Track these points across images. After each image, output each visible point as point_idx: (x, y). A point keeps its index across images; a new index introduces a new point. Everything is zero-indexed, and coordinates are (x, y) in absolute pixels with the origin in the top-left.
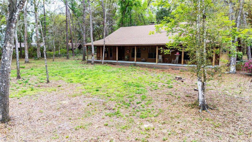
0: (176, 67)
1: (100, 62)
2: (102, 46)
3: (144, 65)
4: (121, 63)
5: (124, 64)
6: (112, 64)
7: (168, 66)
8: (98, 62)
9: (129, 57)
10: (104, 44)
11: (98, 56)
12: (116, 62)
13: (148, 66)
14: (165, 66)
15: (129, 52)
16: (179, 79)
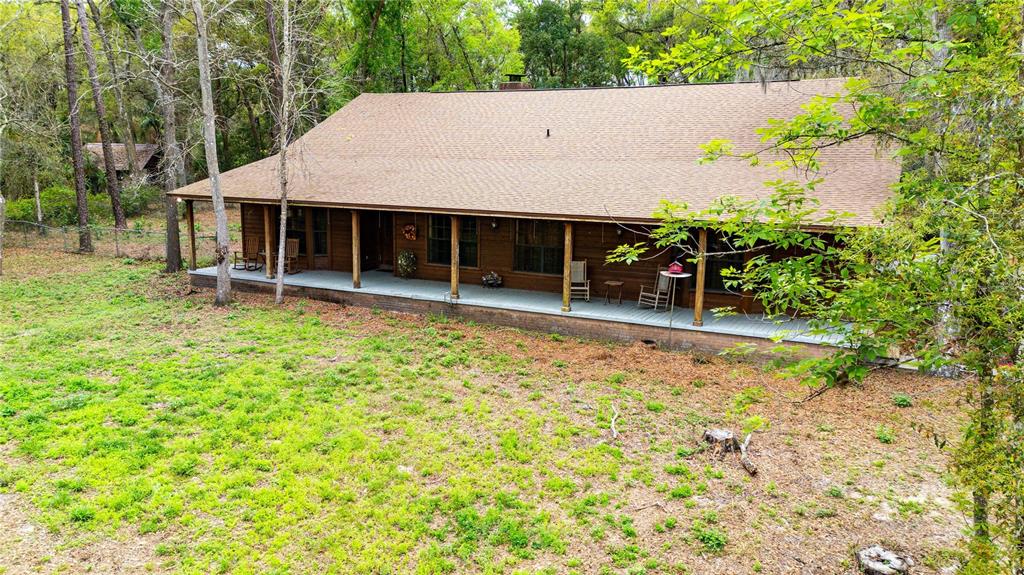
0: (667, 332)
1: (261, 285)
2: (274, 209)
3: (502, 314)
4: (377, 297)
5: (397, 303)
6: (327, 300)
7: (626, 327)
8: (251, 286)
9: (415, 262)
10: (284, 195)
11: (253, 248)
12: (353, 293)
13: (520, 319)
14: (611, 325)
15: (417, 236)
16: (727, 450)
